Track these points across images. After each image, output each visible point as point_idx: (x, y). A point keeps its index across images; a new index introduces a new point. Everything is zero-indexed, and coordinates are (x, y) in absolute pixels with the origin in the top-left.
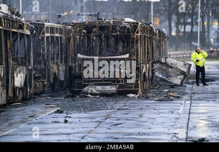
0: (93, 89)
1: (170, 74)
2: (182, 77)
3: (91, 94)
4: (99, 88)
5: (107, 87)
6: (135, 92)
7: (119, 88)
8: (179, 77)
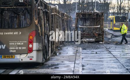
0: (85, 40)
1: (106, 34)
2: (111, 35)
3: (84, 42)
4: (87, 39)
5: (91, 39)
6: (102, 41)
7: (96, 39)
8: (110, 35)
